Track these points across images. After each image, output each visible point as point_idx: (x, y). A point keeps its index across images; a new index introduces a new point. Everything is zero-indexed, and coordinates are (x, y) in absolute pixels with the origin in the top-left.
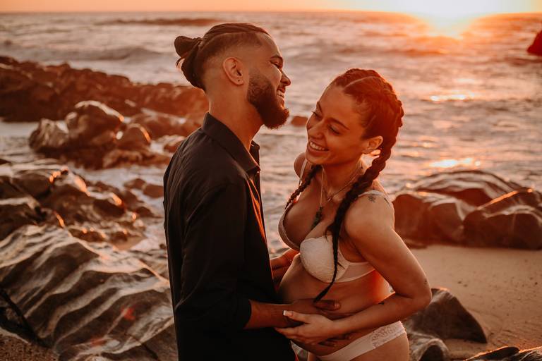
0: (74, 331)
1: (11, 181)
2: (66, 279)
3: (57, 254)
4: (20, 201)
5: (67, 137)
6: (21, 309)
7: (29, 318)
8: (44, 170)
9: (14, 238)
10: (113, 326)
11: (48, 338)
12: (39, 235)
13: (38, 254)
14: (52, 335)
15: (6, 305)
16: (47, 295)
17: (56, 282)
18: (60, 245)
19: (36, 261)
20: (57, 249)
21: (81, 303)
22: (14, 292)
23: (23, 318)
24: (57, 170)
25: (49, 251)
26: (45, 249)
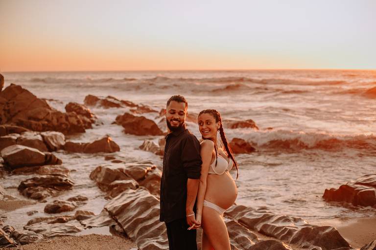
0: (146, 234)
1: (124, 172)
2: (145, 212)
3: (142, 201)
4: (128, 182)
5: (159, 149)
6: (123, 225)
7: (126, 229)
8: (142, 166)
9: (122, 195)
10: (163, 232)
11: (134, 237)
12: (134, 193)
13: (133, 201)
14: (136, 236)
15: (116, 224)
16: (135, 219)
17: (140, 213)
18: (143, 197)
19: (131, 204)
20: (141, 199)
21: (150, 222)
22: (119, 218)
23: (123, 229)
24: (150, 166)
25: (138, 200)
26: (136, 199)
